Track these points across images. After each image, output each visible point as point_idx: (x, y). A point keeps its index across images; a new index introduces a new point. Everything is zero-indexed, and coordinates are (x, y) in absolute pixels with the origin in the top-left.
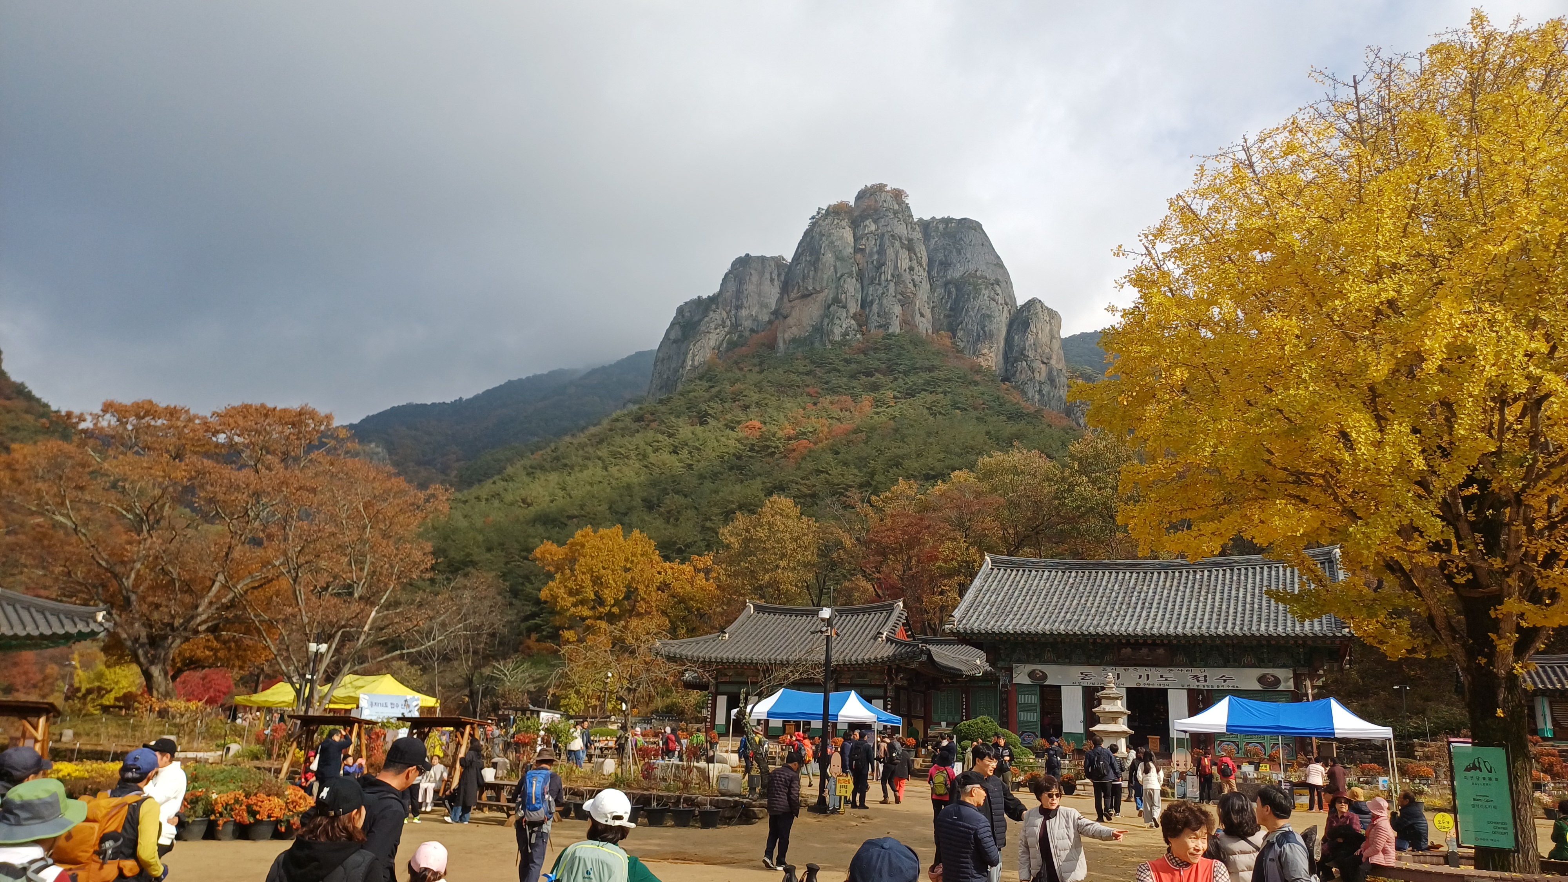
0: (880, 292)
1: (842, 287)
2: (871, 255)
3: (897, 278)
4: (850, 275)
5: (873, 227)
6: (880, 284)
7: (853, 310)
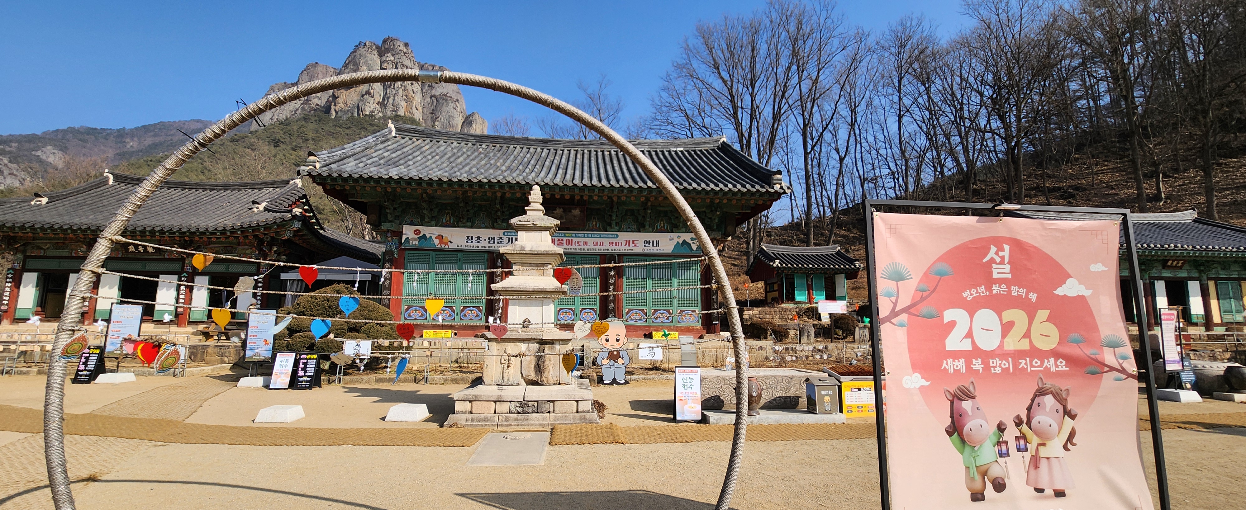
0: (394, 92)
1: (372, 86)
3: (405, 87)
5: (392, 58)
7: (378, 100)
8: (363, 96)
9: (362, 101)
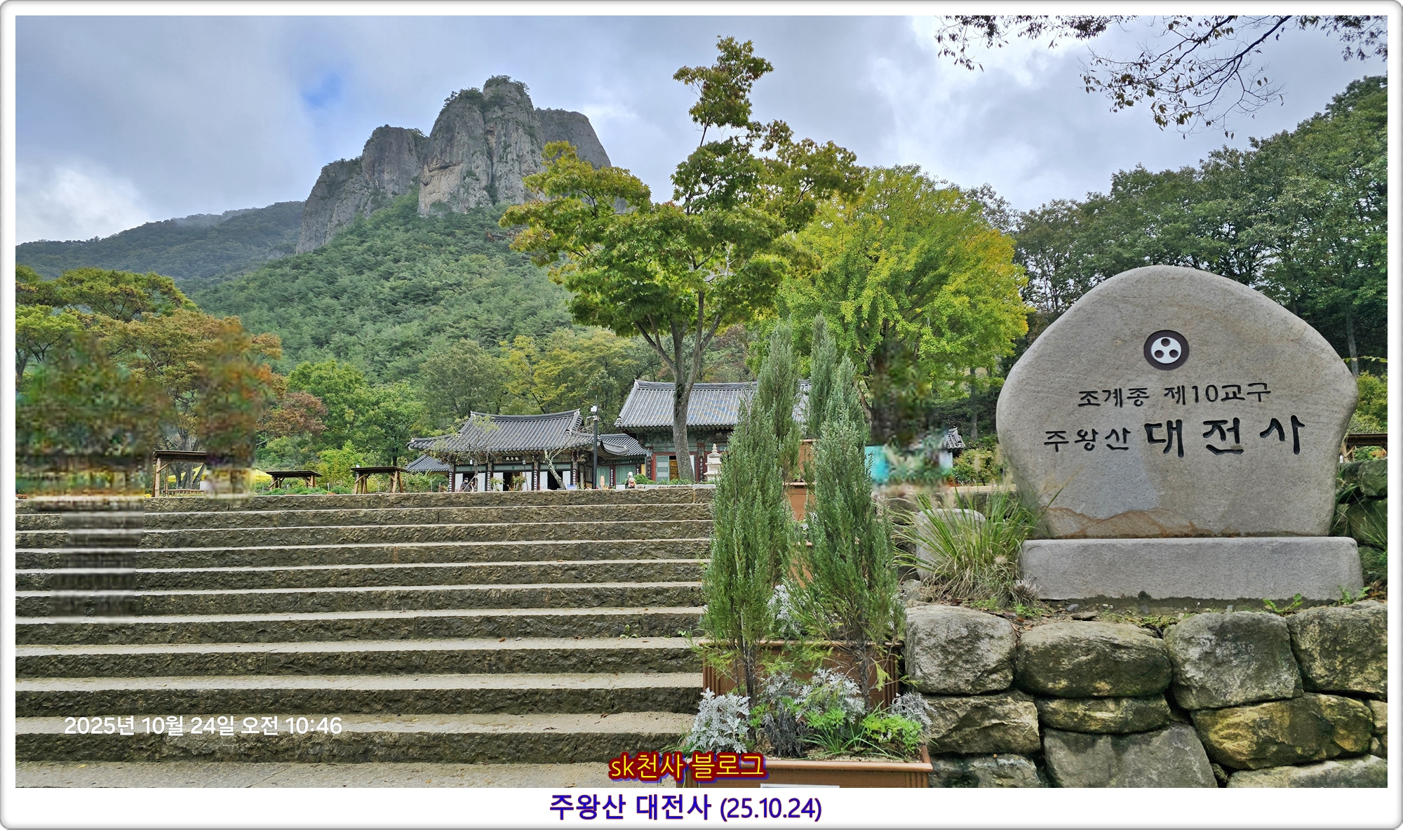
0: (507, 169)
1: (475, 162)
2: (499, 137)
3: (522, 158)
4: (482, 152)
5: (500, 113)
6: (507, 163)
7: (484, 183)
8: (464, 178)
9: (463, 187)
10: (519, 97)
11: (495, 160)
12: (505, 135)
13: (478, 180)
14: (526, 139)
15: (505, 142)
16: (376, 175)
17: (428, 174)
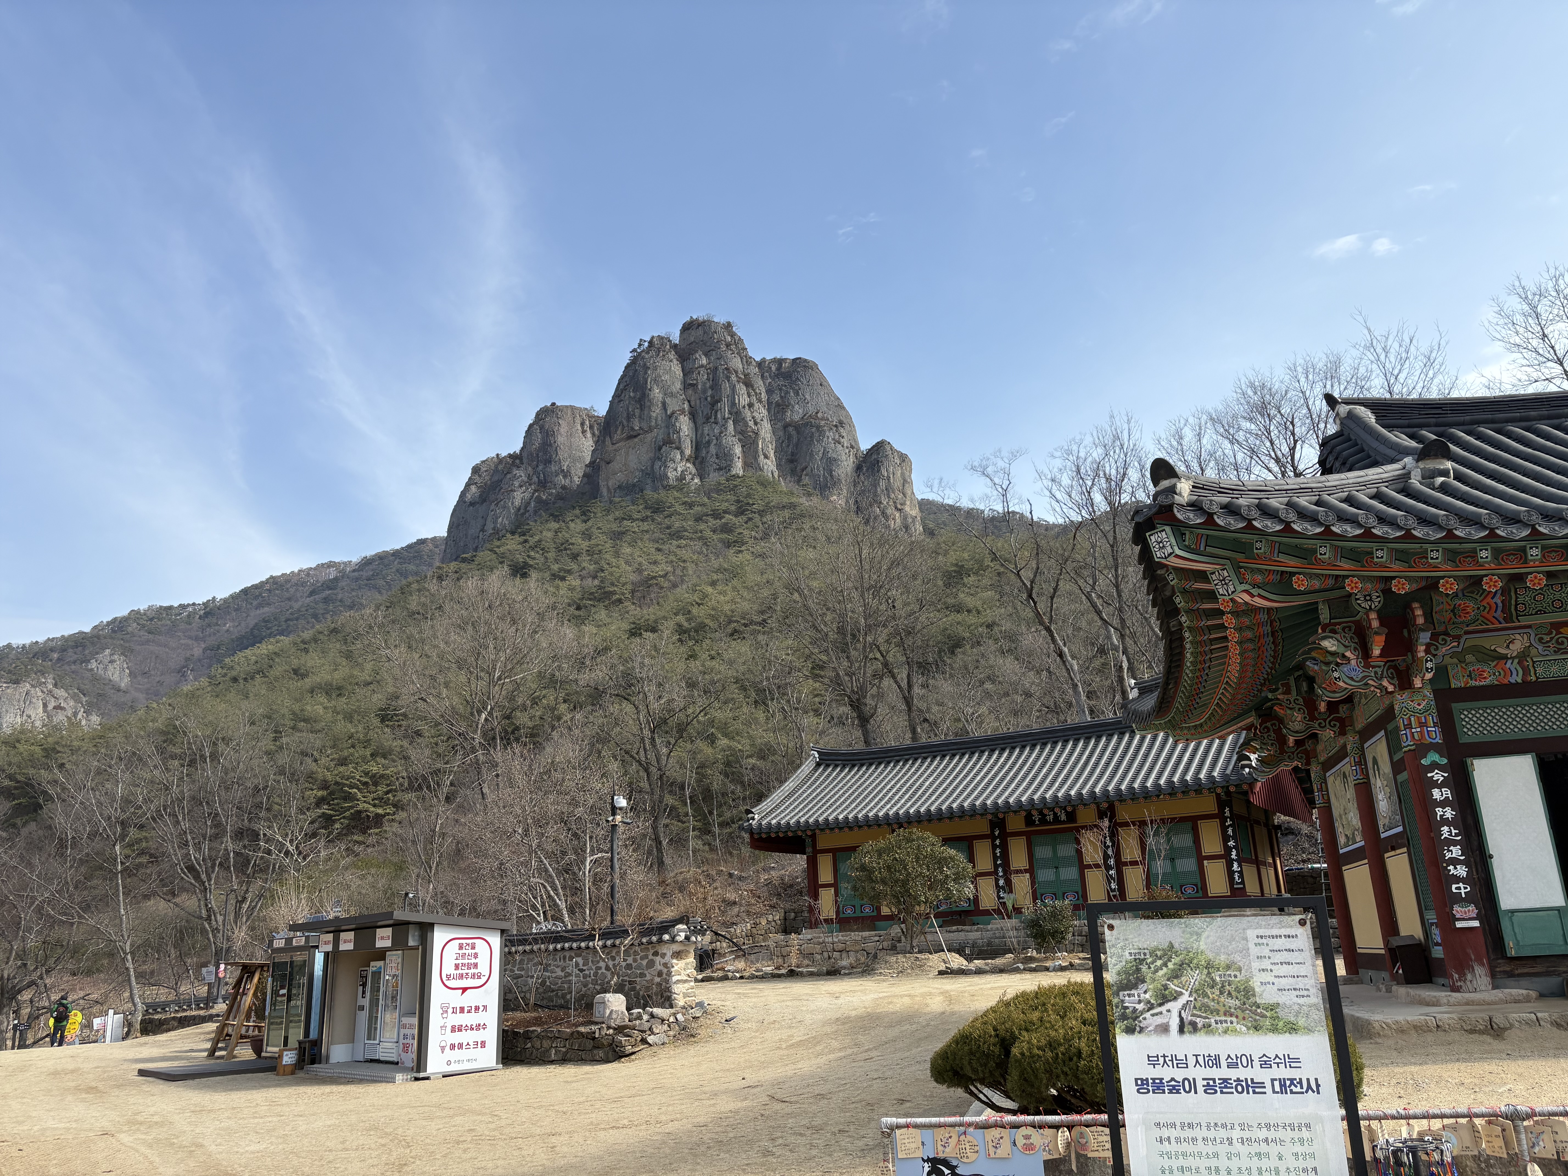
0: (717, 431)
1: (674, 425)
2: (704, 391)
3: (737, 416)
4: (683, 412)
5: (704, 361)
6: (716, 423)
7: (688, 452)
8: (660, 448)
9: (659, 459)
10: (729, 339)
11: (700, 420)
12: (712, 388)
13: (678, 448)
14: (742, 389)
15: (712, 397)
16: (540, 468)
17: (611, 448)
